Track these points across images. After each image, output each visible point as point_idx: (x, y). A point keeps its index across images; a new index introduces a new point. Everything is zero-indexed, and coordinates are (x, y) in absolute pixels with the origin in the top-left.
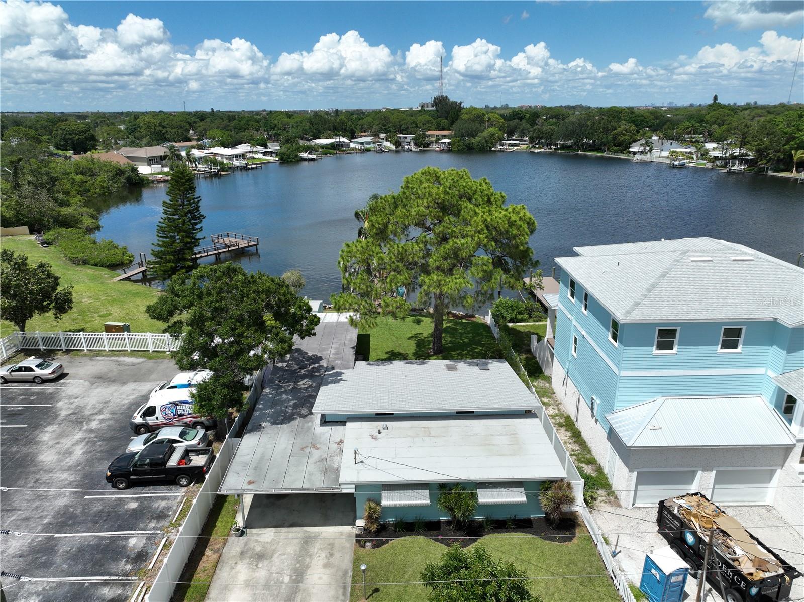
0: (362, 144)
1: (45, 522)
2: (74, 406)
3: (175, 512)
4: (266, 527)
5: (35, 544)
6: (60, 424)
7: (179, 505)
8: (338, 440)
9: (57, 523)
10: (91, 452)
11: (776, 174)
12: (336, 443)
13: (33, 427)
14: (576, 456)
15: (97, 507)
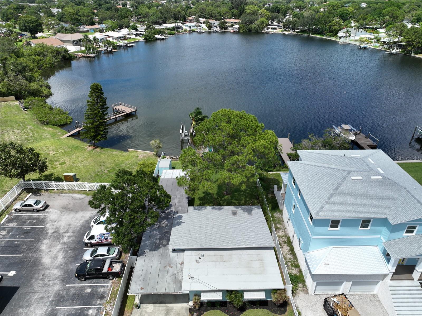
0: (190, 27)
1: (50, 300)
2: (54, 227)
3: (108, 295)
4: (149, 303)
5: (48, 312)
6: (49, 239)
7: (109, 291)
8: (181, 262)
9: (56, 301)
10: (66, 257)
11: (416, 56)
12: (180, 263)
13: (37, 241)
14: (291, 262)
15: (73, 291)
